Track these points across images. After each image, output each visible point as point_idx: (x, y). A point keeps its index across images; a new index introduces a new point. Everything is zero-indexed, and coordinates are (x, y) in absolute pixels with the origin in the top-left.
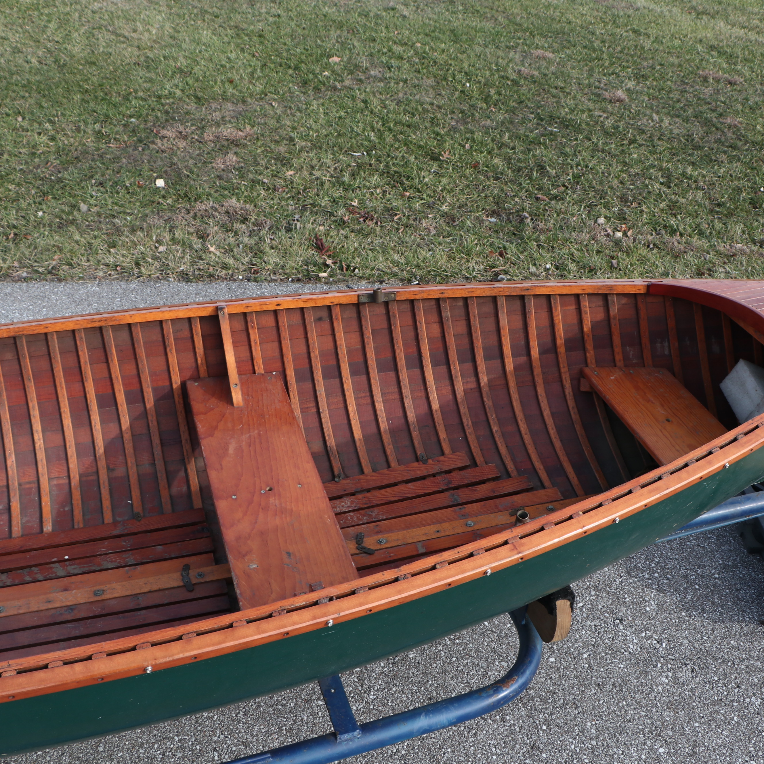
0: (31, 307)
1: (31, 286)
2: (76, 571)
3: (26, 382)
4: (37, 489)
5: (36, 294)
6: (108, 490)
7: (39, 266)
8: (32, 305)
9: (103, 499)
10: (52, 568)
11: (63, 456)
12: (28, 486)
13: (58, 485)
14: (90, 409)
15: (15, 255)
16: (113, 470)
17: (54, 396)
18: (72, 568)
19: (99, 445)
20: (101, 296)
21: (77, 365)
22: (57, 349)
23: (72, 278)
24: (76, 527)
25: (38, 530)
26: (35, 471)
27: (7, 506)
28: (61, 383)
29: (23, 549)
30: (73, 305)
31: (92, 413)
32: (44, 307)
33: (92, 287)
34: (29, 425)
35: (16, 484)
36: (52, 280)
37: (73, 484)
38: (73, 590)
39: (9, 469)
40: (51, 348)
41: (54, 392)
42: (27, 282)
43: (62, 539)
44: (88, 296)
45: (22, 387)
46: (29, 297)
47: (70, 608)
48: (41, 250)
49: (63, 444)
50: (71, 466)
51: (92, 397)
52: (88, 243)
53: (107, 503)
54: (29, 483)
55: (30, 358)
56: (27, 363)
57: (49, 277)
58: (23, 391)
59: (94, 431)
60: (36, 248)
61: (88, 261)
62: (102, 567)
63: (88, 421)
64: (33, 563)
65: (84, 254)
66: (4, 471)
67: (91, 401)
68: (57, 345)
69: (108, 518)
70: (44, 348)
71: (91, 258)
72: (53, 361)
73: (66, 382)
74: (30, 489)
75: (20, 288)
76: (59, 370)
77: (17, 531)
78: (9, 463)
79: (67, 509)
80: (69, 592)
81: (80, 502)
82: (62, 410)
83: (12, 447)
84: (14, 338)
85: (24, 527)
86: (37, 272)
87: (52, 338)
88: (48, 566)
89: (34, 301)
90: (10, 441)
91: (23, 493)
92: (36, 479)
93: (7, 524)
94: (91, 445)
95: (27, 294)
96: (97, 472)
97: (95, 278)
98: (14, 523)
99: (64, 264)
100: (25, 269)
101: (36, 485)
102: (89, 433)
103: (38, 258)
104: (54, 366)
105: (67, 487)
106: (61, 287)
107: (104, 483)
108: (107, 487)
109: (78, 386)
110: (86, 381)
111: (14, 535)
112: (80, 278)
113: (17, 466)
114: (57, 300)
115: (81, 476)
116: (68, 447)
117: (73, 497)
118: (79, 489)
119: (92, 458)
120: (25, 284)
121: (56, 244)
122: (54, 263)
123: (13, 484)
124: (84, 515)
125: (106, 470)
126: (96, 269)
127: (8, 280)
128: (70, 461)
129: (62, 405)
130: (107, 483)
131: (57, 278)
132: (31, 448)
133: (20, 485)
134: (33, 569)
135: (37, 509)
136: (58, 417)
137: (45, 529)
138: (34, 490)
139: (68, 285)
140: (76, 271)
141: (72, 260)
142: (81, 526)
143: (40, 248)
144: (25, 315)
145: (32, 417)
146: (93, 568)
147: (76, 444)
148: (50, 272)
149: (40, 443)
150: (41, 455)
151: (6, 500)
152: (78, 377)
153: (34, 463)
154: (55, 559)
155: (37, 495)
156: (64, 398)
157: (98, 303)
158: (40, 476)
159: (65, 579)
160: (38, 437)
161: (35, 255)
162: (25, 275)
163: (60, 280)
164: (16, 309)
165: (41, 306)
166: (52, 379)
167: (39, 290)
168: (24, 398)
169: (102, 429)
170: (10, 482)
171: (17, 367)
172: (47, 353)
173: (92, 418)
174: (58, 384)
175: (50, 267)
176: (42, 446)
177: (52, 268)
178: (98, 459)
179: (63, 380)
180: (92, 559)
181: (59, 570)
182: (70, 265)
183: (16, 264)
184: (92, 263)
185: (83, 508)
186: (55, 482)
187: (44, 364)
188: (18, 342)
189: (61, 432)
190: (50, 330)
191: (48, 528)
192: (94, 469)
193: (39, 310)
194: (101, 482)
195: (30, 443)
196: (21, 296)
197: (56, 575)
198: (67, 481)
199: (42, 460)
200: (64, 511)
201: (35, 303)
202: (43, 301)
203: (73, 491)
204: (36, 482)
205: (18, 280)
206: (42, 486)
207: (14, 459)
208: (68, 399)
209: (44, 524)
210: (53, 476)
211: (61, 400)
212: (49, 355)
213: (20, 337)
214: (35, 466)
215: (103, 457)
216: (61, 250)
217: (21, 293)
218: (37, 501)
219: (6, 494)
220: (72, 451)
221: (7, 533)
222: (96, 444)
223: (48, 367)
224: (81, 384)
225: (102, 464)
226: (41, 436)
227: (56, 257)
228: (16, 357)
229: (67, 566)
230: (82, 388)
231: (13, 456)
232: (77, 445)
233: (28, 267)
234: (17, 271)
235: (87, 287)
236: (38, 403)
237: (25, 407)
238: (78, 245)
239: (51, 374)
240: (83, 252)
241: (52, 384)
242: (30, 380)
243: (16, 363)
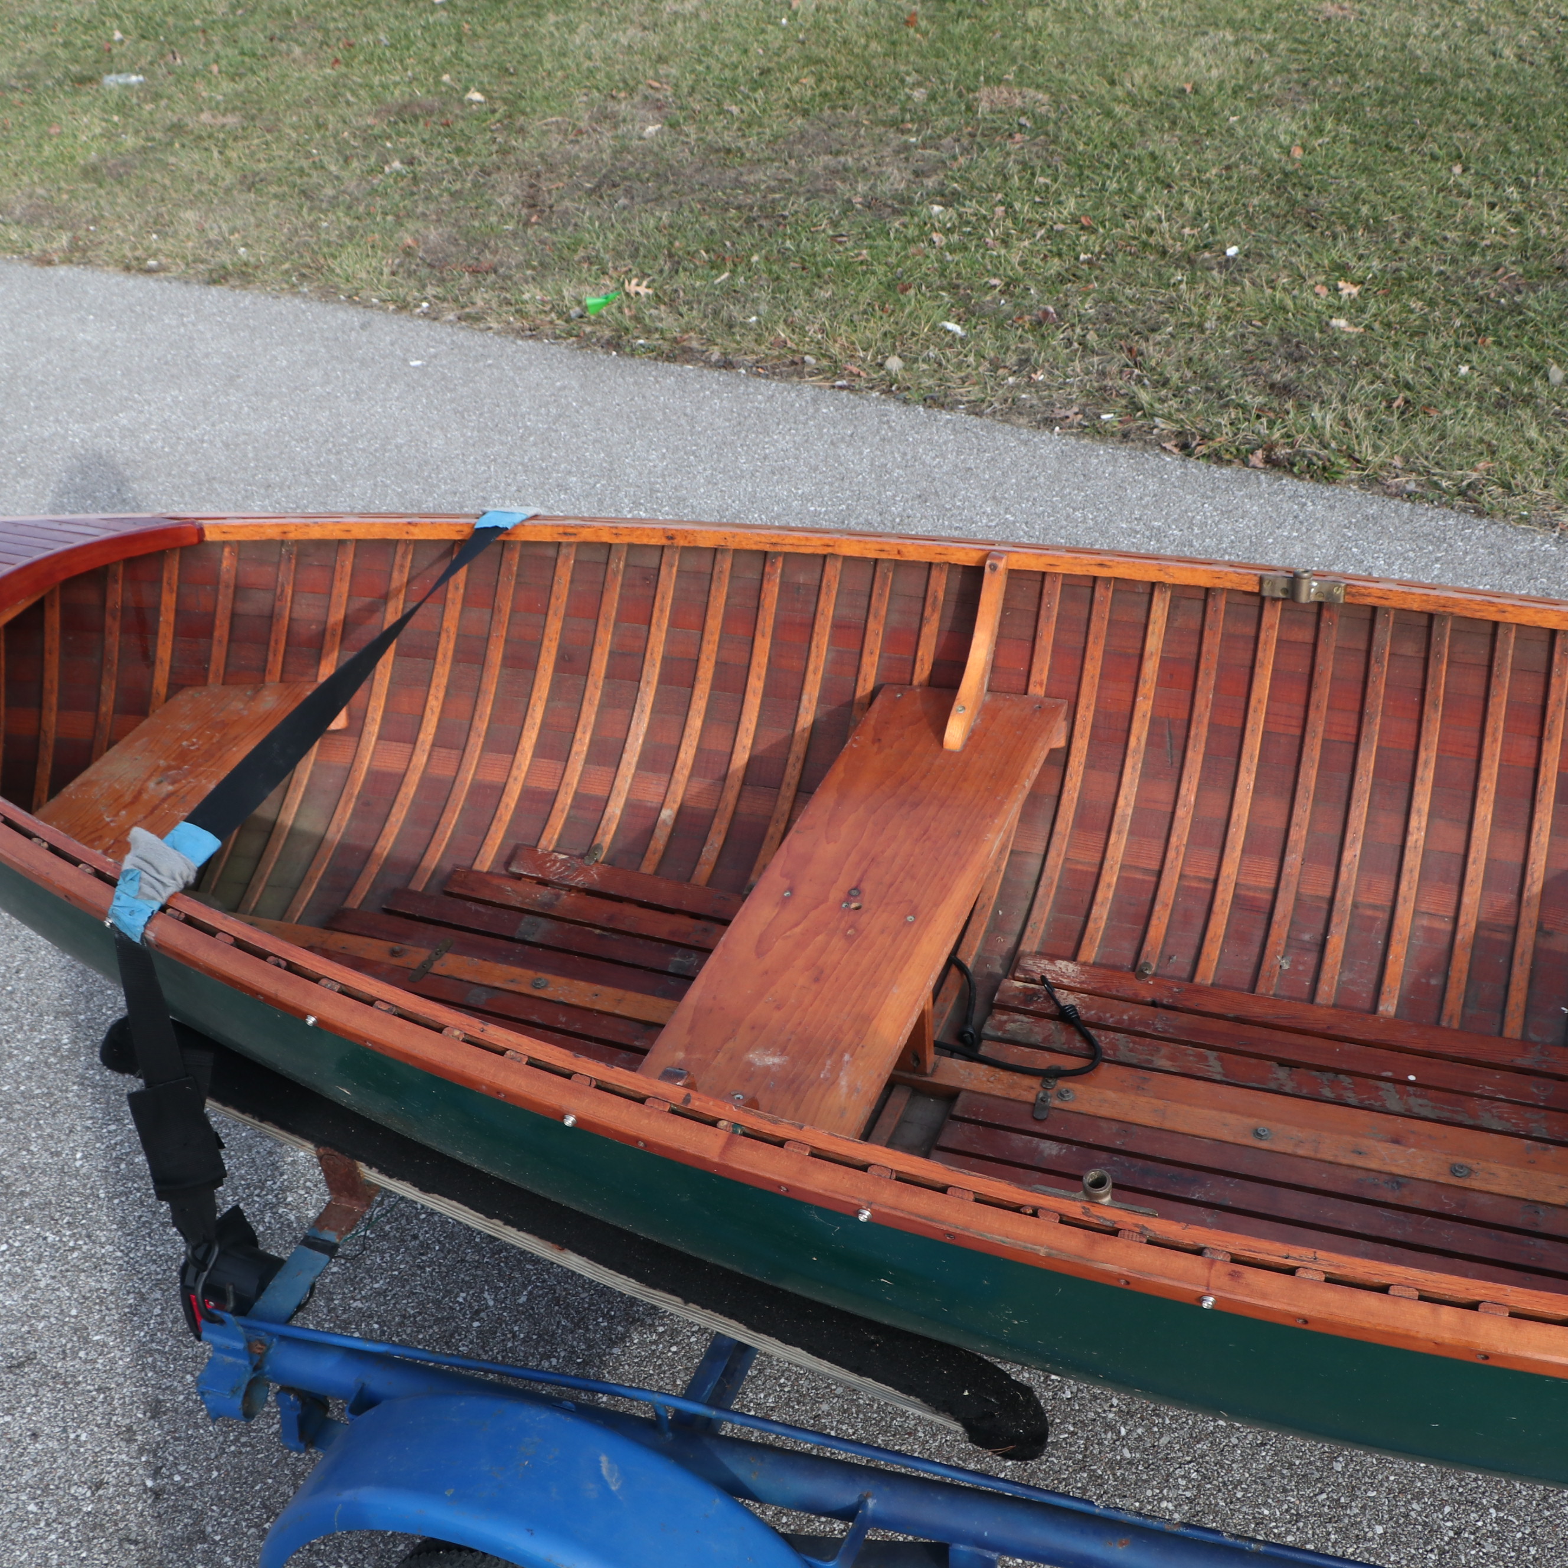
0: (1411, 554)
1: (1420, 511)
2: (1424, 1112)
3: (1426, 708)
4: (1386, 924)
5: (1426, 530)
6: (1527, 973)
7: (1442, 476)
8: (1414, 550)
9: (1513, 987)
10: (1377, 1088)
11: (1456, 875)
12: (1369, 913)
13: (1429, 931)
14: (1538, 797)
15: (1400, 443)
16: (1549, 934)
17: (1473, 752)
18: (1416, 1103)
19: (1536, 875)
20: (1559, 565)
21: (1539, 702)
22: (1510, 660)
23: (1506, 515)
24: (1444, 1024)
25: (1367, 1005)
26: (1392, 887)
27: (1319, 938)
28: (1496, 729)
29: (1330, 1032)
30: (1498, 570)
31: (1539, 807)
32: (1437, 560)
33: (1544, 542)
34: (1405, 795)
35: (1349, 902)
36: (1465, 510)
37: (1459, 937)
38: (1410, 1147)
39: (1343, 869)
40: (1497, 654)
41: (1476, 743)
42: (1413, 502)
43: (1410, 1038)
44: (1532, 560)
45: (1416, 716)
46: (1411, 532)
47: (1397, 1181)
48: (1454, 444)
49: (1461, 851)
50: (1466, 900)
51: (1550, 775)
52: (1553, 449)
53: (1517, 997)
54: (1375, 907)
55: (1450, 663)
56: (1441, 673)
57: (1459, 502)
58: (1415, 726)
59: (1533, 844)
60: (1442, 437)
61: (1546, 486)
62: (1478, 1122)
63: (1526, 820)
64: (1345, 1067)
65: (1541, 470)
66: (1333, 869)
67: (1545, 783)
68: (1510, 652)
69: (1514, 1027)
70: (1484, 652)
71: (1552, 482)
72: (1494, 680)
73: (1505, 730)
74: (1374, 919)
75: (1396, 512)
76: (1500, 704)
77: (1327, 991)
78: (1347, 856)
79: (1433, 982)
80: (1401, 1148)
81: (1464, 977)
82: (1481, 784)
83: (1362, 827)
84: (1431, 616)
85: (1342, 989)
86: (1436, 485)
87: (1506, 635)
88: (1372, 1082)
89: (1420, 543)
90: (1361, 815)
91: (1358, 922)
92: (1389, 904)
93: (1311, 974)
94: (1518, 872)
95: (1408, 527)
96: (1515, 929)
97: (1554, 526)
98: (1325, 975)
99: (1495, 483)
100: (1414, 476)
101: (1386, 916)
102: (1522, 844)
103: (1444, 460)
104: (1493, 692)
105: (1446, 939)
106: (1480, 528)
107: (1523, 954)
108: (1527, 966)
109: (1527, 745)
110: (1549, 739)
111: (1320, 999)
112: (1522, 519)
113: (1360, 868)
114: (1466, 553)
115: (1478, 926)
116: (1471, 860)
117: (1454, 963)
118: (1469, 950)
119: (1513, 897)
120: (1408, 505)
121: (1487, 438)
122: (1475, 475)
123: (1344, 899)
124: (1465, 1005)
125: (1533, 931)
126: (1558, 508)
127: (1376, 489)
128: (1467, 889)
129: (1484, 774)
130: (1528, 958)
131: (1474, 508)
132: (1398, 842)
133: (1355, 906)
134: (1342, 1077)
135: (1376, 963)
136: (1469, 795)
137: (1381, 1008)
138: (1380, 925)
139: (1494, 527)
140: (1519, 501)
141: (1514, 477)
142: (1456, 1025)
143: (1451, 440)
144: (1396, 567)
145: (1417, 781)
146: (1459, 1118)
147: (1488, 859)
148: (1462, 493)
149: (1417, 835)
150: (1413, 861)
151: (1320, 927)
152: (1535, 728)
153: (1395, 871)
154: (1389, 1074)
155: (1382, 936)
156: (1493, 761)
157: (1549, 579)
158: (1400, 900)
159: (1400, 1120)
160: (1418, 823)
161: (1439, 452)
162: (1411, 487)
163: (1480, 514)
164: (1380, 551)
165: (1433, 557)
166: (1479, 717)
167: (1433, 524)
168: (1413, 739)
169: (1550, 844)
170: (1339, 895)
171: (1419, 675)
172: (1486, 663)
173: (1537, 816)
174: (1489, 730)
175: (1465, 483)
176: (1421, 843)
177: (1469, 485)
178: (1524, 904)
179: (1502, 724)
180: (1462, 1098)
181: (1391, 1097)
182: (1507, 487)
183: (1398, 462)
184: (1552, 492)
185: (1467, 991)
186: (1425, 922)
187: (1474, 684)
188: (1435, 626)
189: (1465, 826)
190: (1509, 618)
191: (1388, 1007)
192: (1511, 920)
193: (1426, 565)
194: (1519, 950)
195: (1399, 830)
196: (1396, 528)
197: (1383, 1106)
198: (1449, 927)
199: (1411, 871)
200: (1428, 984)
201: (1421, 549)
202: (1439, 547)
203: (1457, 951)
204: (1388, 910)
205: (1396, 495)
206: (1397, 922)
207: (1358, 853)
208: (1500, 765)
209: (1383, 997)
210: (1423, 907)
211: (1485, 762)
212: (1490, 667)
213: (1443, 617)
214: (1393, 878)
215: (1536, 902)
216: (1493, 453)
217: (1397, 521)
218: (1380, 947)
219: (1323, 915)
220: (1476, 870)
221: (1306, 990)
222: (1529, 872)
223: (1480, 691)
224: (1535, 743)
225: (1530, 915)
226: (1424, 824)
227: (1481, 465)
228: (1422, 655)
229: (1409, 1095)
230: (1534, 750)
231: (1359, 846)
232: (1490, 861)
233: (1420, 474)
234: (1397, 476)
235: (1533, 541)
236: (1438, 758)
237: (1411, 757)
238: (1532, 450)
239: (1481, 707)
240: (1538, 466)
241: (1477, 726)
242: (1436, 706)
243: (1418, 666)
